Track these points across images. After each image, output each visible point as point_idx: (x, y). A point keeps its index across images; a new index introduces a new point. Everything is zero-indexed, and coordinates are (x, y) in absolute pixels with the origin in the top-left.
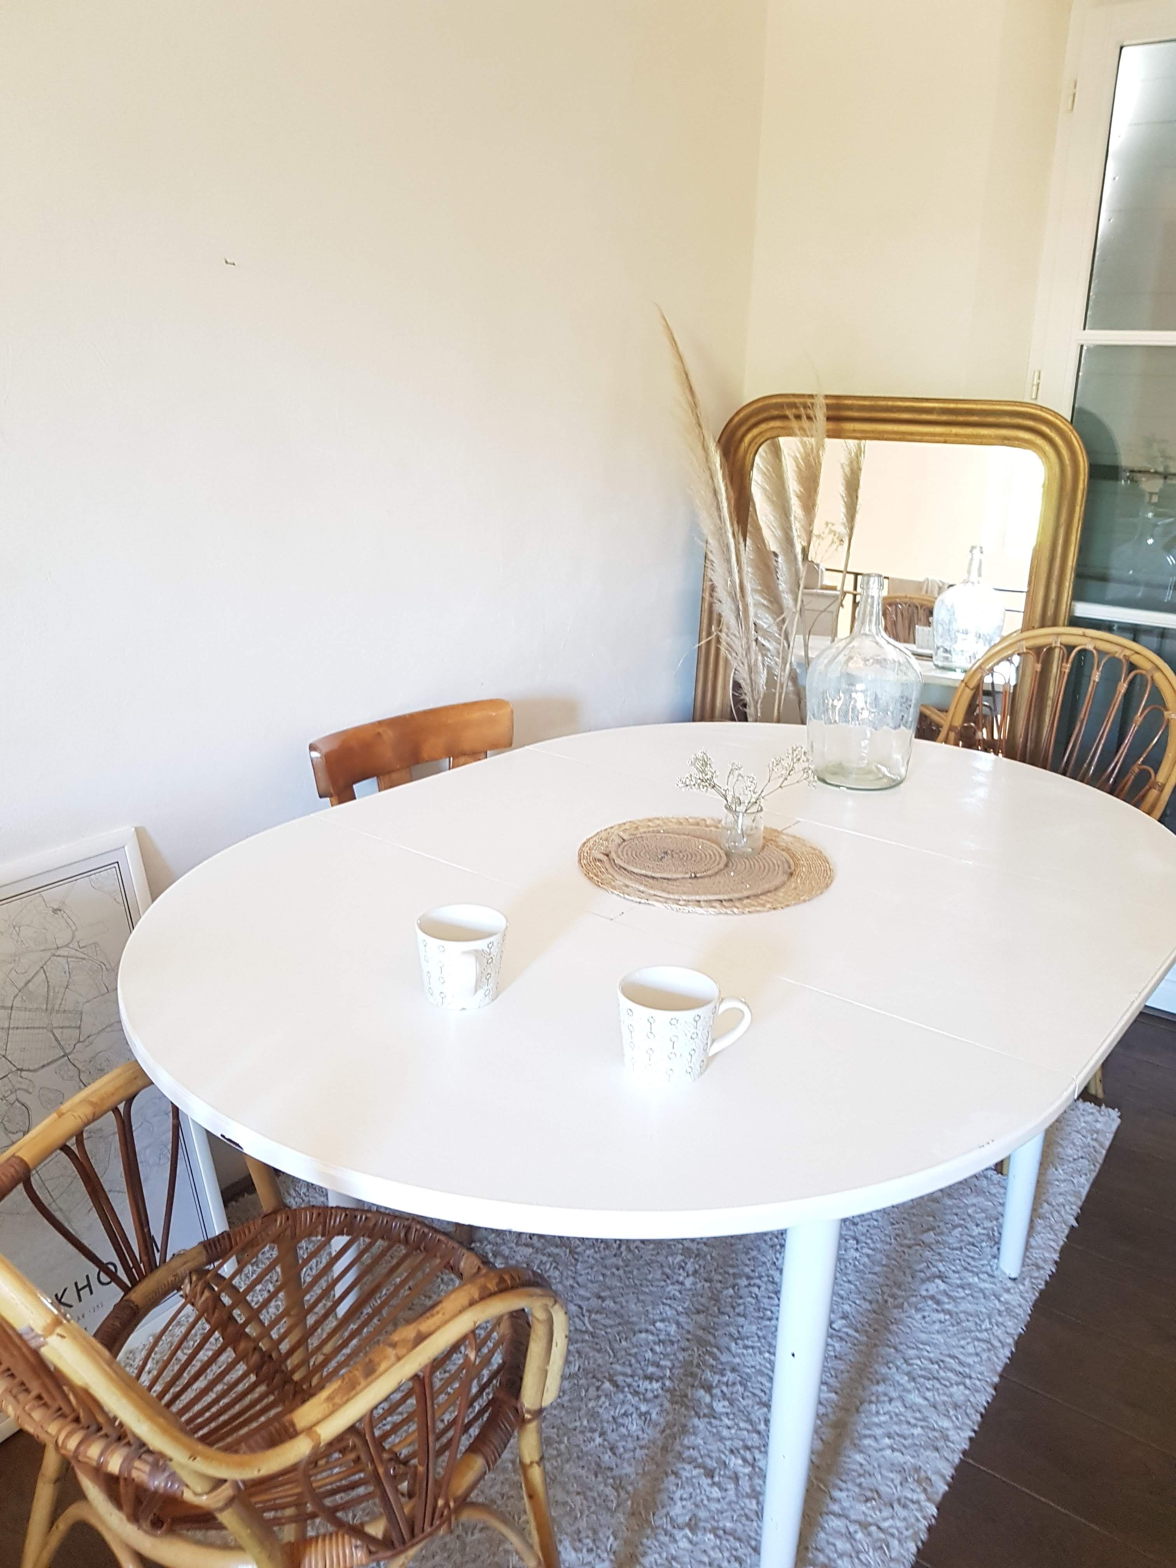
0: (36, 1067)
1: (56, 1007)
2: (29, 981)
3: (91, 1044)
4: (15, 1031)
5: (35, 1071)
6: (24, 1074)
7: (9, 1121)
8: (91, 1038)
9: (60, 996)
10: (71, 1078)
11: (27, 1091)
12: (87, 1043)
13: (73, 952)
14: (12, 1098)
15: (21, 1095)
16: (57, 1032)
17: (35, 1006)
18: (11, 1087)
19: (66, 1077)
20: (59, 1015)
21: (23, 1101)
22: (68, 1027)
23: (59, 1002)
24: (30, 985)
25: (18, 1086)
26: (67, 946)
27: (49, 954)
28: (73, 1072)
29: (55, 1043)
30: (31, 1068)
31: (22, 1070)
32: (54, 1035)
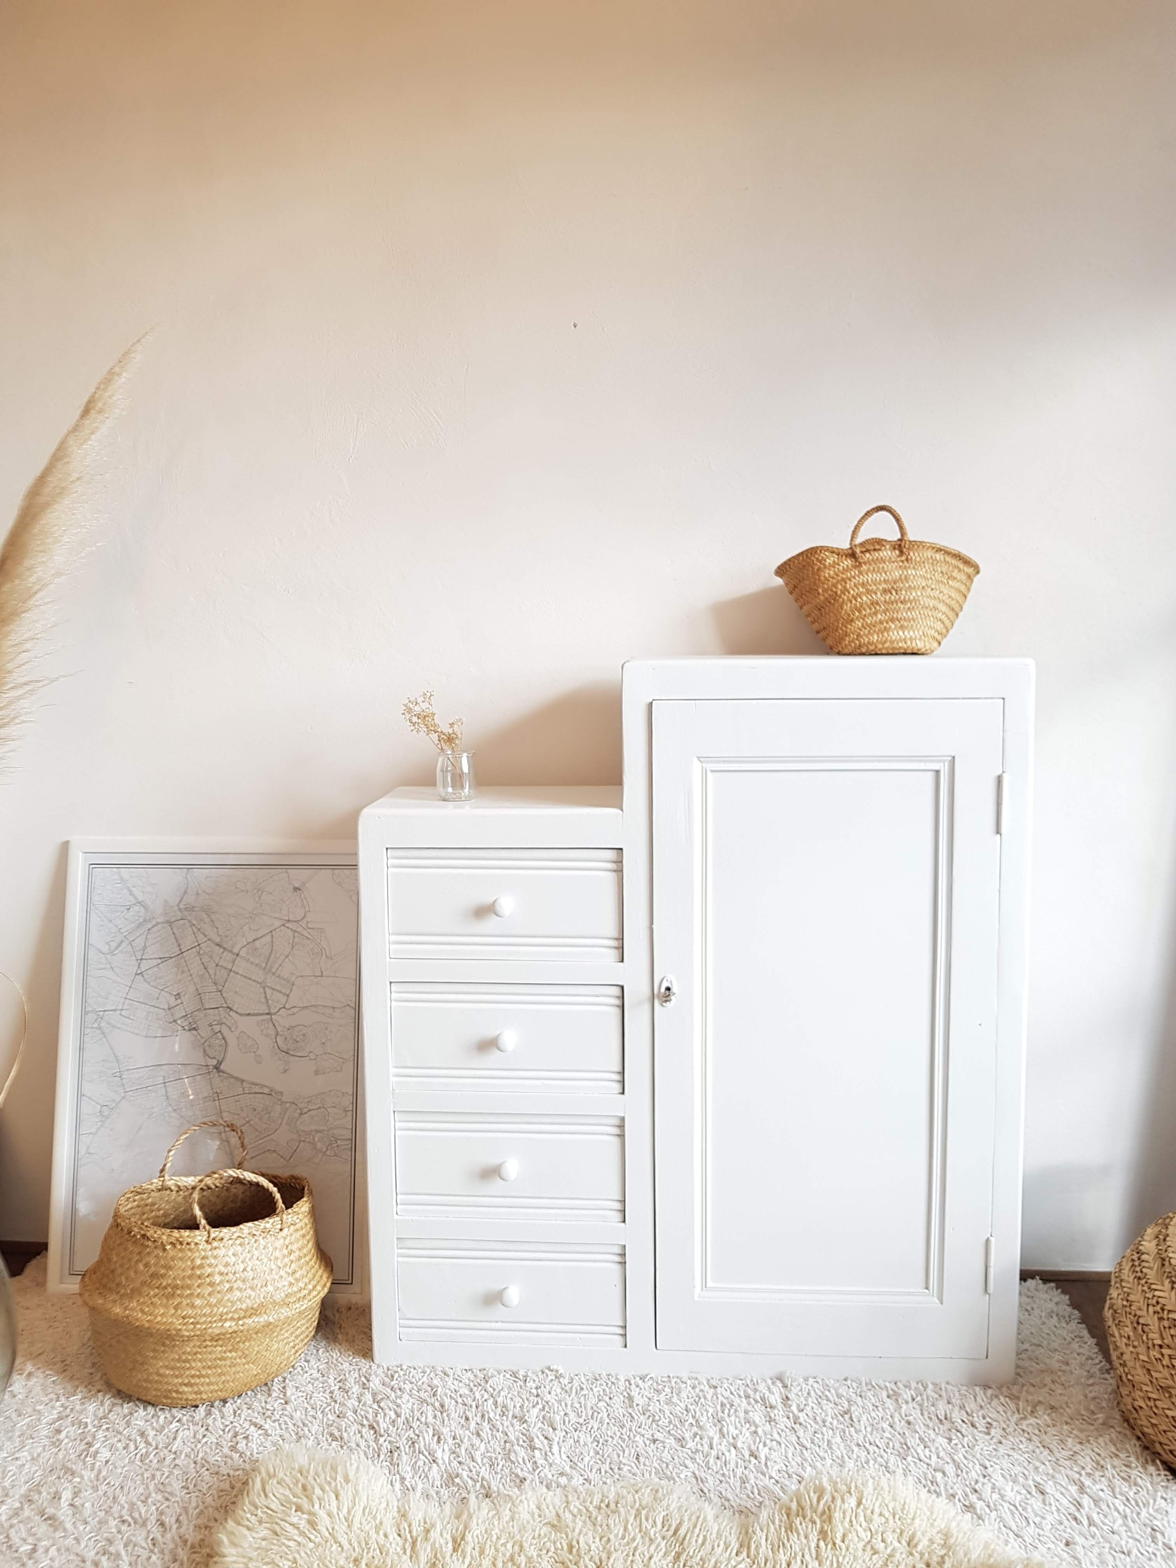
0: (243, 1012)
1: (274, 970)
2: (257, 939)
3: (294, 1014)
4: (235, 975)
5: (241, 1015)
6: (231, 1013)
7: (209, 1046)
8: (297, 1009)
9: (280, 962)
10: (267, 1036)
11: (230, 1028)
12: (290, 1012)
13: (299, 930)
14: (217, 1028)
15: (225, 1029)
16: (268, 991)
17: (257, 962)
18: (217, 1018)
19: (264, 1032)
20: (274, 977)
21: (225, 1035)
22: (277, 991)
23: (276, 966)
24: (257, 942)
25: (224, 1020)
26: (297, 922)
27: (281, 923)
28: (272, 1032)
29: (263, 1000)
30: (239, 1011)
31: (231, 1009)
32: (265, 993)
